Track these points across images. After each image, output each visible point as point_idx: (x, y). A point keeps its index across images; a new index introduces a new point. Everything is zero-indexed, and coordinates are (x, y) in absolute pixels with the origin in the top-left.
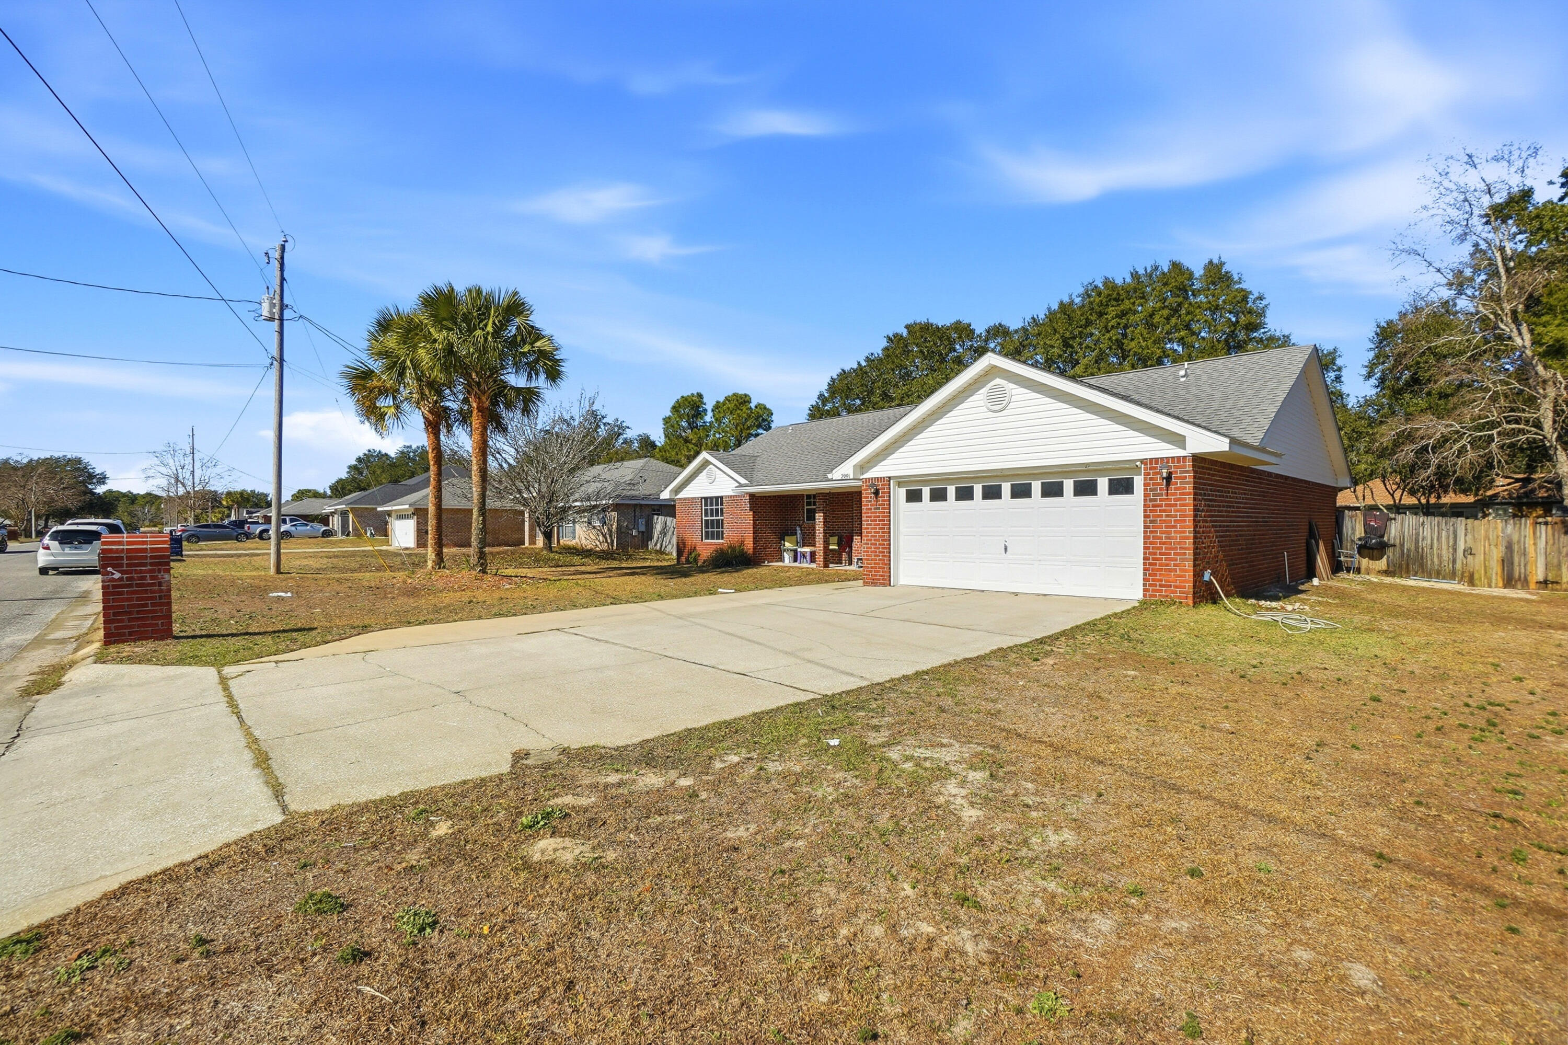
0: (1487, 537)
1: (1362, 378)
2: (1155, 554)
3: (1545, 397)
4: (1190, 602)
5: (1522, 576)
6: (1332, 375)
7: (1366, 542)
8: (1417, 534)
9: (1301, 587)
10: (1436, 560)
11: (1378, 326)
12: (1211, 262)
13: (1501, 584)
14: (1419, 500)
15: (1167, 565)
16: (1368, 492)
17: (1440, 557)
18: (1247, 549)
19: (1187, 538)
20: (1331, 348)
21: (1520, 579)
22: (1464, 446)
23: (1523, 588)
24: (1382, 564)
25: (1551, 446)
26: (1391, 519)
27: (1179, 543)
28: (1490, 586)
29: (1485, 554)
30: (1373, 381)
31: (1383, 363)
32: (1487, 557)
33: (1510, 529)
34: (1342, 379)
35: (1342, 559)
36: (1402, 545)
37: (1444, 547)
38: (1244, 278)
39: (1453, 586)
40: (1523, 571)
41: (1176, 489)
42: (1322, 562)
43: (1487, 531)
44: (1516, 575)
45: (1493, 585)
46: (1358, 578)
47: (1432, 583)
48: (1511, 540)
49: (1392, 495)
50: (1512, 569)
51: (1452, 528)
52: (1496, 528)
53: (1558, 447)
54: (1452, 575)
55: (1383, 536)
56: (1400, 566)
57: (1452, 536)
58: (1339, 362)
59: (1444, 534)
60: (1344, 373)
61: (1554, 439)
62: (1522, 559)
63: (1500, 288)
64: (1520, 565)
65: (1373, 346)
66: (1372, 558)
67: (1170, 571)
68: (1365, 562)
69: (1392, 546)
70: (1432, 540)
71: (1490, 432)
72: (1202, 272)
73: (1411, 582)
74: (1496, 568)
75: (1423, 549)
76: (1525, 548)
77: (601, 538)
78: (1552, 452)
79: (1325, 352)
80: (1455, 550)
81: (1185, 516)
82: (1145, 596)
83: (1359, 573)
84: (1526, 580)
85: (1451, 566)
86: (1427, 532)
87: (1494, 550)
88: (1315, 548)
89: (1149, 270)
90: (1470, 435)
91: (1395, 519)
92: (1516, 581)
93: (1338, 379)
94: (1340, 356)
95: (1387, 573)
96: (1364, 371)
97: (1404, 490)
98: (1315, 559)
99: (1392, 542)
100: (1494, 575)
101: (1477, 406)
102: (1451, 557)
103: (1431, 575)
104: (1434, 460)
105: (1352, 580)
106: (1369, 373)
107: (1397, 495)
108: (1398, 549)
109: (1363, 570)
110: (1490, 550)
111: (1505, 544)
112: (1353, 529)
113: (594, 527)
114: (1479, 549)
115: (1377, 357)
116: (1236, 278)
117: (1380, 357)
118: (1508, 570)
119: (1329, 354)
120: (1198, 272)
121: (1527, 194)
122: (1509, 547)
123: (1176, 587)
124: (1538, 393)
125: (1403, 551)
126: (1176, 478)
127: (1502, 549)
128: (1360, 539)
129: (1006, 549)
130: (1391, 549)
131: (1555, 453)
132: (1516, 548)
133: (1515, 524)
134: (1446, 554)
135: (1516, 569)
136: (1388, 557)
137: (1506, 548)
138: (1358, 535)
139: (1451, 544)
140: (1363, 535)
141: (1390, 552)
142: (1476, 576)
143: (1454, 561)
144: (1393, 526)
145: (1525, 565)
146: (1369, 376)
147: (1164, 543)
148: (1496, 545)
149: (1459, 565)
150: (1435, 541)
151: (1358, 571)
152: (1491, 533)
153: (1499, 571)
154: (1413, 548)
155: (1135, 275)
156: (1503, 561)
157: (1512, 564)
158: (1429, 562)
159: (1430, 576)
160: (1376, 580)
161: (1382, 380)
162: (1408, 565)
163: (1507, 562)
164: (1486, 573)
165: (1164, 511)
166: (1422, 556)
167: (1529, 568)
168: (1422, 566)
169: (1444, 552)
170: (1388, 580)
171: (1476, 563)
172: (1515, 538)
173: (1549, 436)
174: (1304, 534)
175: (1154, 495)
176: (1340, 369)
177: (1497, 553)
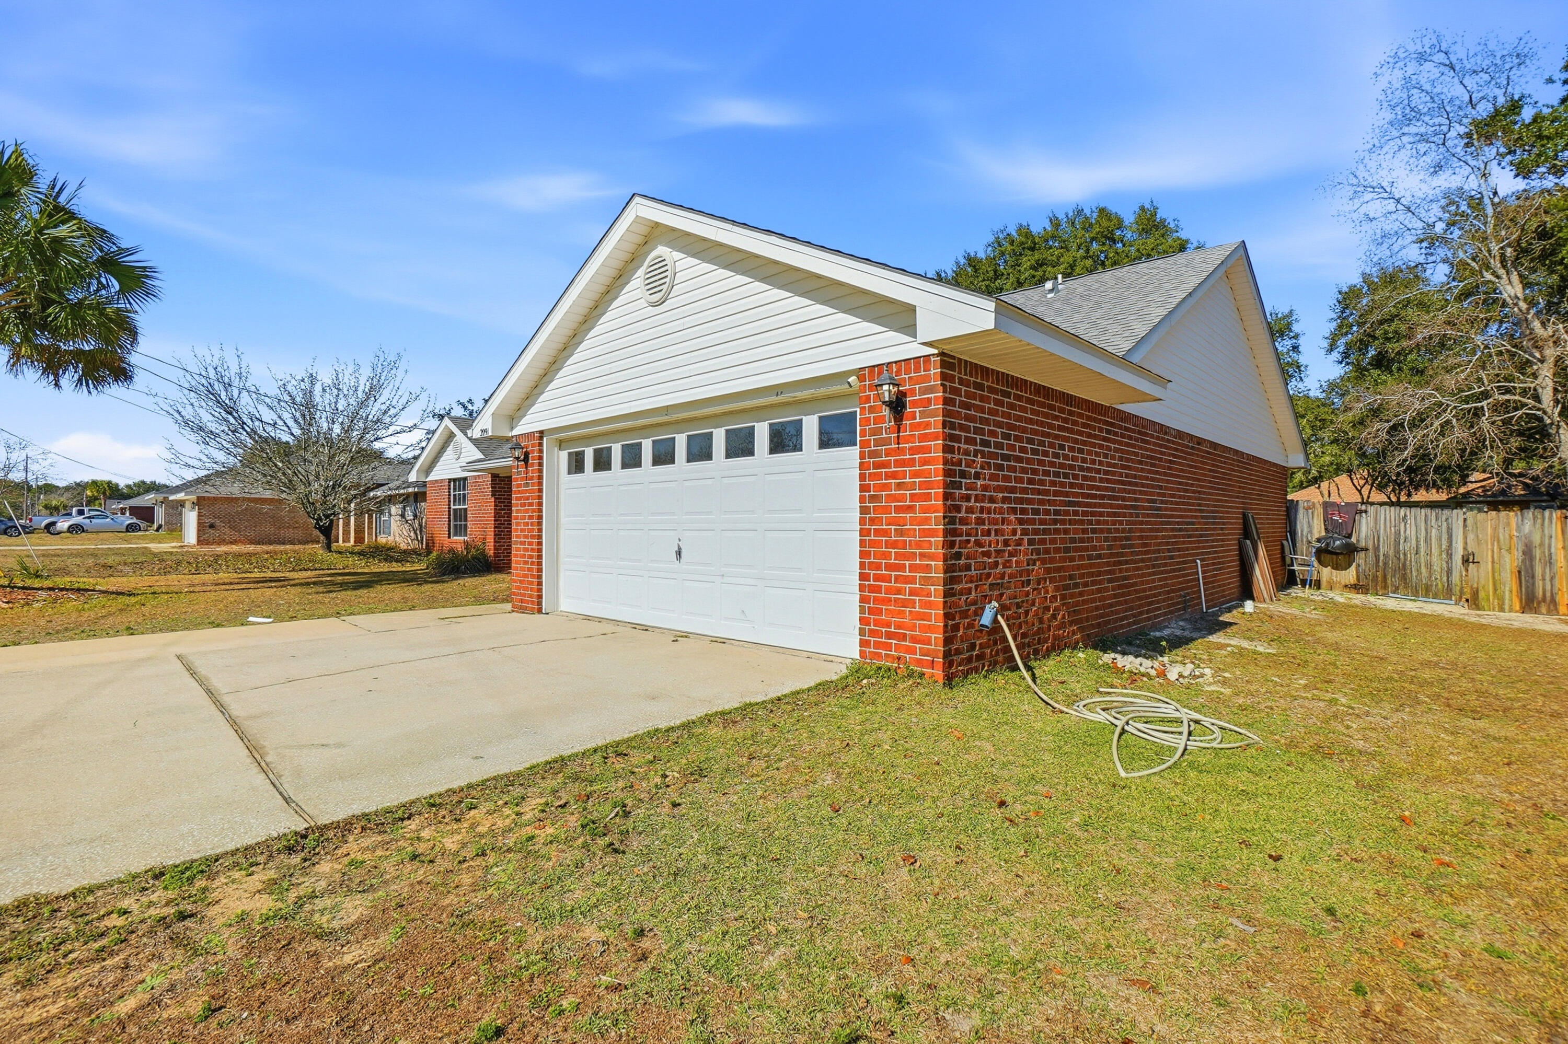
0: (1495, 537)
1: (1323, 352)
2: (878, 567)
3: (1542, 361)
4: (939, 673)
5: (1548, 595)
6: (1288, 343)
7: (1328, 544)
8: (1398, 533)
9: (1225, 618)
10: (1423, 569)
11: (1340, 293)
12: (1142, 208)
13: (1517, 606)
14: (1389, 498)
15: (899, 591)
16: (1333, 489)
17: (1429, 566)
18: (1111, 555)
19: (932, 533)
20: (1286, 311)
21: (1544, 600)
22: (1448, 422)
23: (1549, 613)
24: (1350, 575)
25: (1552, 424)
26: (1361, 512)
27: (919, 545)
28: (1502, 609)
29: (1493, 562)
30: (1336, 355)
31: (1346, 334)
32: (1497, 566)
33: (1527, 526)
34: (1301, 349)
35: (1296, 568)
36: (1377, 549)
37: (1435, 551)
38: (1182, 224)
39: (1449, 608)
40: (1548, 587)
41: (914, 427)
42: (1262, 574)
43: (1495, 529)
44: (1540, 594)
45: (1507, 607)
46: (1316, 595)
47: (1419, 604)
48: (1531, 542)
49: (1360, 491)
50: (1533, 584)
51: (1445, 524)
52: (1508, 524)
53: (1562, 424)
54: (1448, 593)
55: (1350, 536)
56: (1375, 578)
57: (1445, 536)
58: (1296, 328)
59: (1434, 532)
60: (1302, 341)
61: (1556, 415)
62: (1548, 570)
63: (1485, 224)
64: (1544, 579)
65: (1335, 316)
66: (1336, 567)
67: (905, 603)
68: (1326, 573)
69: (1362, 549)
70: (1418, 541)
71: (1479, 405)
72: (1132, 219)
73: (1390, 603)
74: (1510, 584)
75: (1405, 554)
76: (1550, 554)
77: (412, 534)
78: (1553, 431)
79: (1279, 316)
80: (1450, 555)
81: (928, 485)
82: (862, 654)
83: (1319, 588)
84: (1553, 601)
85: (1445, 579)
86: (1411, 531)
87: (1507, 558)
88: (1252, 554)
89: (1071, 214)
90: (1455, 407)
91: (1366, 512)
92: (1539, 603)
93: (1295, 348)
94: (1296, 320)
95: (1356, 587)
96: (1325, 344)
97: (1372, 486)
98: (1252, 568)
99: (1362, 544)
100: (1507, 593)
101: (1462, 371)
102: (1445, 565)
103: (1417, 591)
104: (1413, 439)
105: (1308, 600)
106: (1331, 345)
107: (1365, 492)
108: (1371, 553)
109: (1324, 583)
110: (1500, 556)
111: (1521, 547)
112: (1310, 526)
113: (407, 521)
114: (1485, 556)
115: (1340, 327)
116: (1172, 225)
117: (1342, 328)
118: (1527, 587)
119: (1284, 317)
120: (1129, 218)
121: (1515, 106)
122: (1528, 553)
123: (914, 639)
124: (1534, 357)
125: (1377, 558)
126: (915, 404)
127: (1518, 555)
128: (1319, 540)
129: (679, 553)
130: (1362, 554)
131: (1557, 432)
132: (1538, 553)
133: (1535, 518)
134: (1438, 564)
135: (1539, 584)
136: (1359, 565)
137: (1524, 553)
138: (1316, 536)
139: (1444, 547)
140: (1323, 534)
141: (1360, 558)
142: (1482, 594)
143: (1449, 572)
144: (1364, 521)
145: (1552, 579)
146: (1331, 349)
147: (894, 545)
148: (1509, 550)
149: (1455, 578)
150: (1422, 543)
151: (1318, 585)
152: (1501, 531)
153: (1515, 588)
154: (1391, 553)
155: (1055, 222)
156: (1519, 572)
157: (1533, 577)
158: (1414, 574)
159: (1416, 593)
160: (1342, 600)
161: (1346, 355)
162: (1385, 577)
163: (1525, 575)
164: (1495, 590)
165: (894, 475)
166: (1404, 565)
167: (1557, 581)
168: (1404, 578)
169: (1435, 559)
170: (1358, 599)
171: (1481, 575)
172: (1536, 539)
173: (1549, 411)
174: (1238, 531)
175: (878, 443)
176: (1296, 337)
177: (1511, 561)
